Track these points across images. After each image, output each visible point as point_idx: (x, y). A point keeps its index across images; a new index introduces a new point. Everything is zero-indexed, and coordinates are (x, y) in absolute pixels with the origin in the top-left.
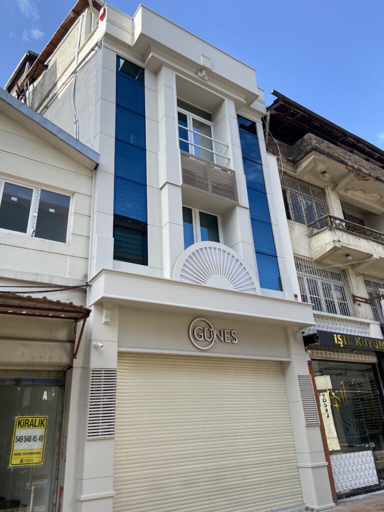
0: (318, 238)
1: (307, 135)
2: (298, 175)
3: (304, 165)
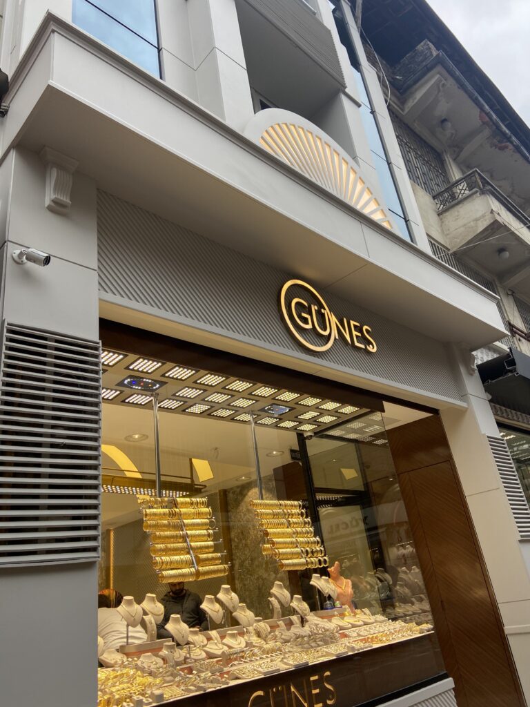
0: (458, 212)
1: (422, 44)
2: (407, 114)
3: (419, 95)
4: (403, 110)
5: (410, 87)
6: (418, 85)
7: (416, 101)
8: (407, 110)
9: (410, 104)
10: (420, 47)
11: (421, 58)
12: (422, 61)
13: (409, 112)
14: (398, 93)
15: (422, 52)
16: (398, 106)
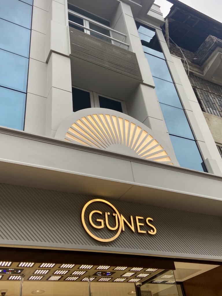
1: (208, 37)
2: (205, 76)
3: (210, 65)
4: (203, 74)
5: (204, 61)
6: (208, 60)
7: (209, 68)
8: (205, 73)
9: (206, 70)
10: (207, 40)
11: (209, 45)
12: (209, 47)
13: (206, 74)
14: (198, 66)
15: (209, 41)
16: (199, 73)
